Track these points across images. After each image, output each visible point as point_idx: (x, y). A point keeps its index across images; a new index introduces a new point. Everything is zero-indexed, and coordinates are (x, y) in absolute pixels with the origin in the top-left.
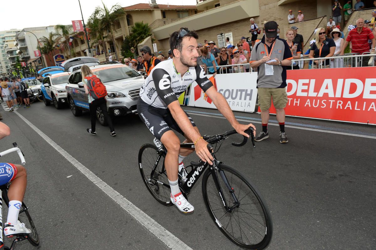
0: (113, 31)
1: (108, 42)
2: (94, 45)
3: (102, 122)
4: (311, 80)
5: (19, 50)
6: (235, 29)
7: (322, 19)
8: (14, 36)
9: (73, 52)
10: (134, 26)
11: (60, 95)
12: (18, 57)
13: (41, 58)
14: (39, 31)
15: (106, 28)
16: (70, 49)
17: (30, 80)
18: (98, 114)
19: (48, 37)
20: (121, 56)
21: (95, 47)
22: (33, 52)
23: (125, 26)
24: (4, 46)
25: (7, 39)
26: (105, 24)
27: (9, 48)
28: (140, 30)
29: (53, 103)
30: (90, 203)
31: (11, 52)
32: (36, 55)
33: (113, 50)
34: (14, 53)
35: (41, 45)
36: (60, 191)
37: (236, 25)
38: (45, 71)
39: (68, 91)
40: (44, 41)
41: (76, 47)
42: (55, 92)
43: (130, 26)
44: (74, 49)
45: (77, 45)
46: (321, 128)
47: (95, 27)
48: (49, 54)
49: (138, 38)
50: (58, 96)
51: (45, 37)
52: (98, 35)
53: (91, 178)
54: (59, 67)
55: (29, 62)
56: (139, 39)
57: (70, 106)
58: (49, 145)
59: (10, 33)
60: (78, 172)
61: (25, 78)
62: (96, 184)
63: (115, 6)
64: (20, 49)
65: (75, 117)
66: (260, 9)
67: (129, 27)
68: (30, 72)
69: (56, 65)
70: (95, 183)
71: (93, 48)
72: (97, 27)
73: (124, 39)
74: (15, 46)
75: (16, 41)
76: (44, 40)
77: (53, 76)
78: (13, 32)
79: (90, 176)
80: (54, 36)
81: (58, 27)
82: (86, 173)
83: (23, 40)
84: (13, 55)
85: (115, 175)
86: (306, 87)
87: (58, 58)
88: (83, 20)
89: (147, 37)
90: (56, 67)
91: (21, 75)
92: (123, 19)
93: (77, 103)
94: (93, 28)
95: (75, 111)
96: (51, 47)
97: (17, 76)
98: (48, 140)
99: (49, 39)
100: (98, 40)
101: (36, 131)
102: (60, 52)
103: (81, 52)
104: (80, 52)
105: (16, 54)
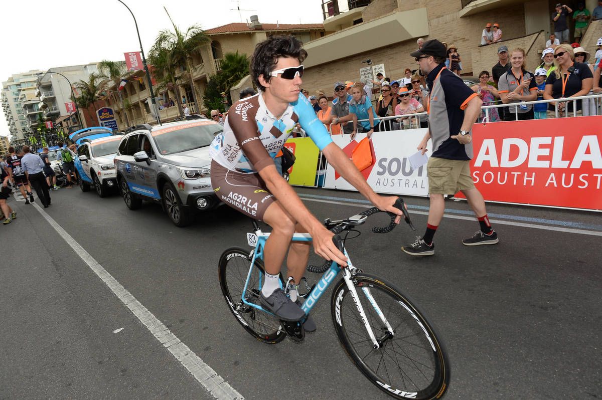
0: (191, 69)
1: (184, 86)
2: (161, 91)
3: (176, 220)
4: (556, 138)
5: (42, 103)
6: (389, 59)
7: (537, 37)
8: (35, 81)
9: (126, 103)
10: (224, 59)
11: (105, 174)
12: (40, 114)
13: (77, 114)
14: (74, 73)
15: (179, 64)
16: (123, 99)
17: (57, 149)
18: (170, 206)
19: (87, 80)
20: (204, 107)
21: (162, 94)
22: (64, 104)
23: (209, 60)
24: (20, 97)
25: (23, 87)
26: (177, 58)
27: (27, 99)
28: (234, 65)
29: (94, 187)
30: (158, 393)
31: (30, 107)
32: (68, 110)
33: (191, 98)
34: (35, 107)
35: (77, 94)
36: (100, 363)
37: (390, 52)
38: (82, 134)
39: (118, 166)
40: (82, 88)
41: (132, 95)
42: (97, 170)
43: (217, 60)
44: (128, 99)
45: (133, 92)
46: (584, 227)
47: (161, 62)
48: (89, 108)
49: (231, 78)
50: (103, 175)
51: (83, 82)
52: (166, 74)
53: (159, 334)
54: (105, 128)
55: (58, 121)
56: (233, 79)
57: (122, 192)
58: (85, 264)
59: (29, 76)
60: (135, 320)
61: (50, 146)
62: (169, 350)
63: (193, 28)
64: (44, 101)
65: (131, 211)
66: (430, 24)
67: (216, 62)
68: (57, 136)
69: (100, 124)
70: (166, 347)
71: (159, 96)
72: (164, 62)
73: (208, 80)
74: (37, 96)
75: (38, 88)
76: (82, 86)
77: (94, 142)
78: (34, 74)
79: (158, 329)
80: (97, 80)
81: (103, 64)
82: (148, 324)
83: (48, 87)
84: (34, 111)
85: (204, 329)
86: (546, 152)
87: (103, 113)
88: (142, 52)
89: (245, 75)
90: (101, 127)
91: (44, 142)
92: (205, 49)
93: (134, 188)
94: (159, 63)
95: (130, 201)
96: (93, 97)
97: (37, 144)
98: (84, 254)
99: (89, 84)
100: (167, 82)
101: (64, 237)
102: (106, 104)
103: (140, 104)
104: (138, 103)
105: (38, 110)
